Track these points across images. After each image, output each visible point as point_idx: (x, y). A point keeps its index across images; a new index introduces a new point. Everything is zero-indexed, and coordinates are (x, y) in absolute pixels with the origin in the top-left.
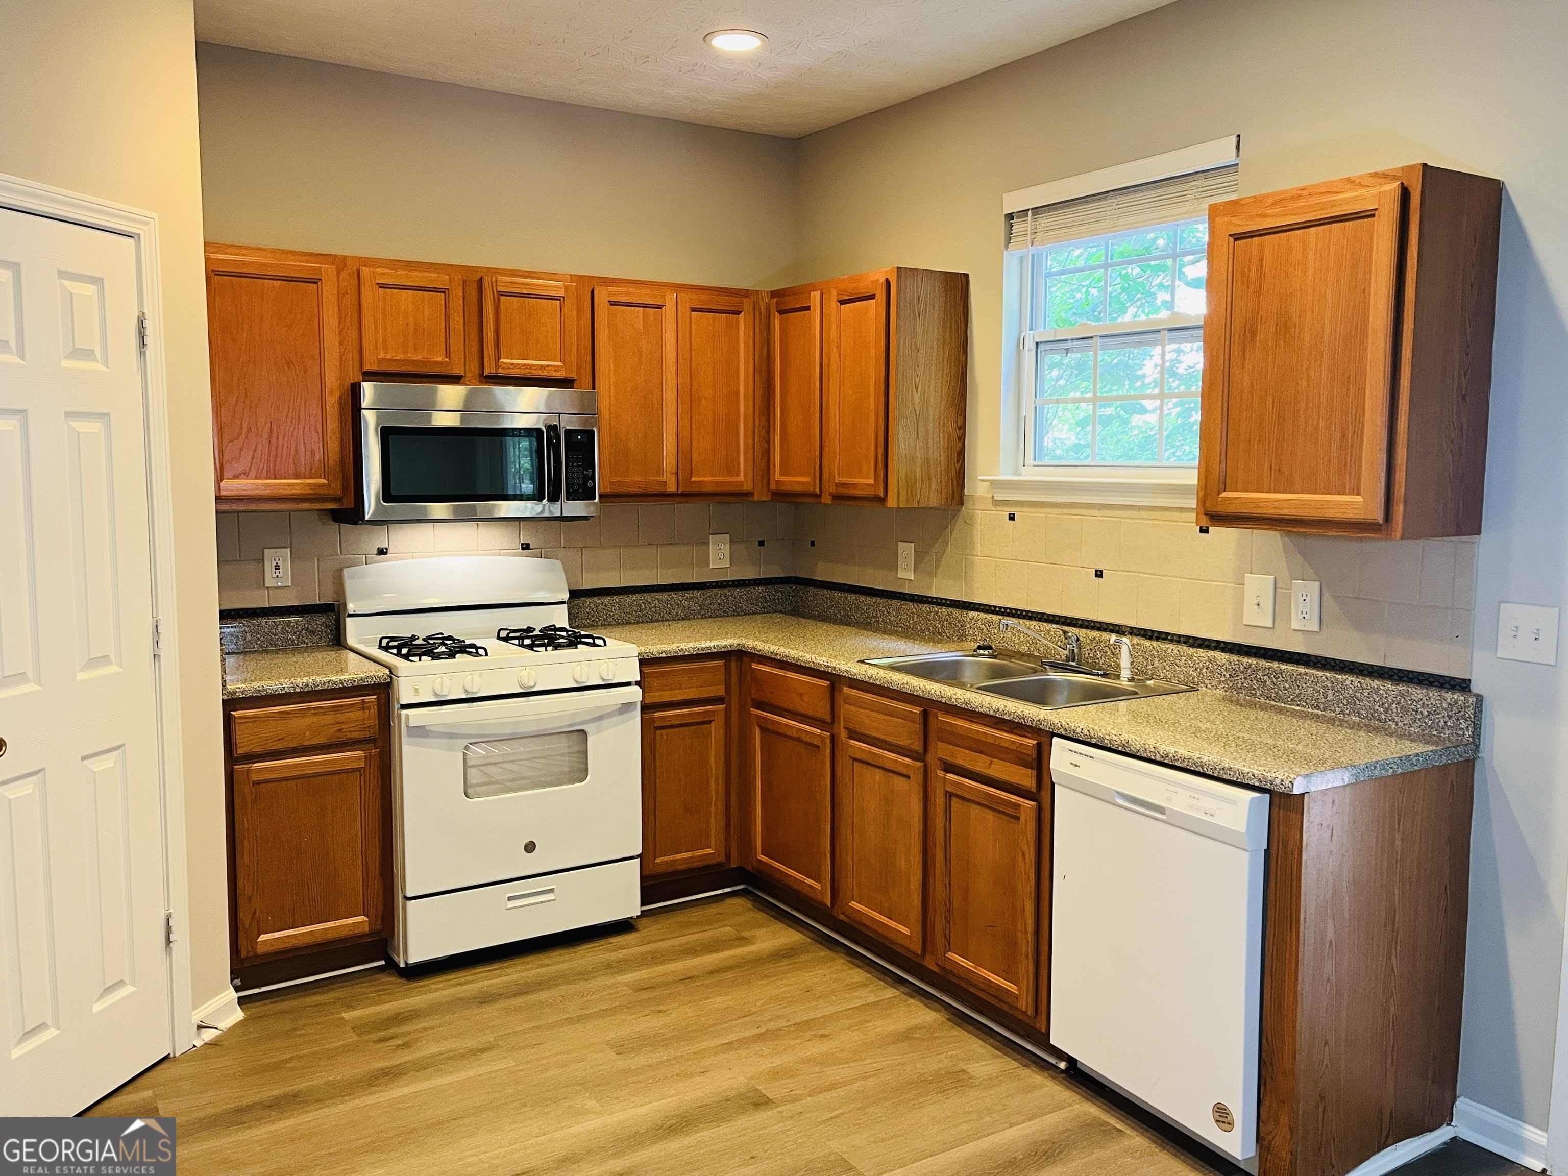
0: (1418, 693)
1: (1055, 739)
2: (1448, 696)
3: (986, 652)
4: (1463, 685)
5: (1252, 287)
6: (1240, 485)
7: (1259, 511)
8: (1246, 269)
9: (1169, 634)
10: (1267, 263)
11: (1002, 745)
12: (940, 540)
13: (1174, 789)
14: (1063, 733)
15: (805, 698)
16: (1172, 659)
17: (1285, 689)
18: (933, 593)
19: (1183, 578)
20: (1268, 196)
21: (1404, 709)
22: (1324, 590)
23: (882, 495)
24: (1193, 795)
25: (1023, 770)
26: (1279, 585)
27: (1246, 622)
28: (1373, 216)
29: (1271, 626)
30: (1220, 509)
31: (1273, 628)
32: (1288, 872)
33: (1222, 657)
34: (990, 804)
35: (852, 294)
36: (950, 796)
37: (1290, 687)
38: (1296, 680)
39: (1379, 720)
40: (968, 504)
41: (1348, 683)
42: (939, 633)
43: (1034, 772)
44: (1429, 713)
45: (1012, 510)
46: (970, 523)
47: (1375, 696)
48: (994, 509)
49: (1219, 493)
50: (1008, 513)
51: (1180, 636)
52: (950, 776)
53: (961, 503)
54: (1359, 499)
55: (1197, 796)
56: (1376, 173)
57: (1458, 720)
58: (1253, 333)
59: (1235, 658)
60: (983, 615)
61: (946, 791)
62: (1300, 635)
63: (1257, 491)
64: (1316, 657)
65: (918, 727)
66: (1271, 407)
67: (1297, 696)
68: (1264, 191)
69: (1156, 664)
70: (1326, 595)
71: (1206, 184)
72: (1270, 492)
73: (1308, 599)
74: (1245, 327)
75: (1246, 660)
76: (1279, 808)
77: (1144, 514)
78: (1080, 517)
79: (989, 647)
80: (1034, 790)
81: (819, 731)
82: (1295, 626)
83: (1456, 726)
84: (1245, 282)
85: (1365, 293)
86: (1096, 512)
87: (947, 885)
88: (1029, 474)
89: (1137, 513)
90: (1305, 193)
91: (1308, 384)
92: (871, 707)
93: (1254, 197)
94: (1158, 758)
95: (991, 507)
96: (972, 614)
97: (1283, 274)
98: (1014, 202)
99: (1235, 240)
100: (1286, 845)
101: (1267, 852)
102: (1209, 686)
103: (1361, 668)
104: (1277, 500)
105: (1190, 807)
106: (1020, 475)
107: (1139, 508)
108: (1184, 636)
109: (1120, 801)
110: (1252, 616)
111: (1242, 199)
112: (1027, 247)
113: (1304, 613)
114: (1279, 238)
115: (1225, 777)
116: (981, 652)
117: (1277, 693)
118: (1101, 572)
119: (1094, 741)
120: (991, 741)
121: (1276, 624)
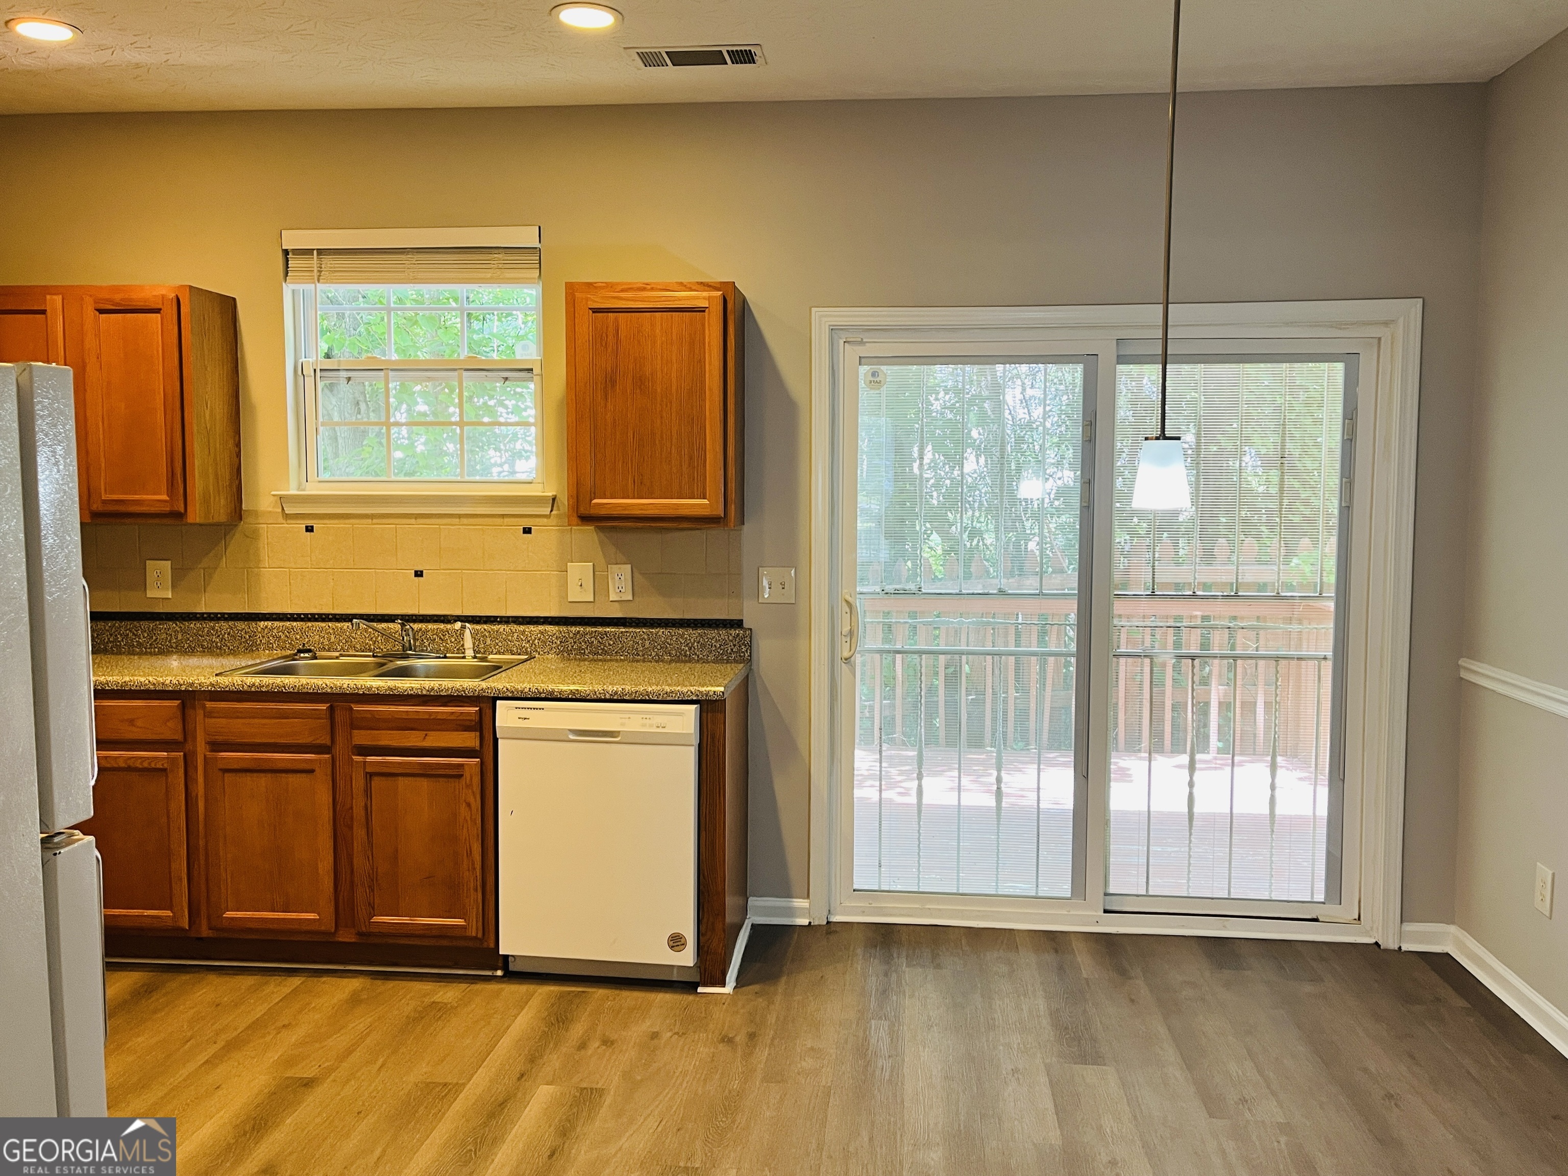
0: (712, 633)
1: (498, 702)
2: (733, 632)
3: (306, 655)
4: (738, 624)
5: (610, 350)
6: (608, 494)
7: (627, 512)
8: (604, 335)
9: (497, 617)
10: (622, 334)
11: (439, 717)
12: (211, 554)
13: (627, 716)
14: (510, 695)
15: (139, 723)
16: (504, 636)
17: (610, 645)
18: (202, 609)
19: (508, 570)
20: (618, 284)
21: (703, 646)
22: (634, 569)
23: (183, 511)
24: (645, 716)
25: (466, 734)
26: (597, 569)
27: (569, 600)
28: (704, 311)
29: (592, 600)
30: (593, 512)
31: (594, 602)
32: (716, 754)
33: (551, 629)
34: (427, 773)
35: (120, 305)
36: (371, 776)
37: (614, 643)
38: (615, 637)
39: (686, 656)
40: (248, 520)
41: (660, 633)
42: (217, 647)
43: (478, 734)
44: (721, 645)
45: (310, 523)
46: (253, 536)
47: (681, 640)
48: (284, 522)
49: (591, 501)
50: (304, 526)
51: (508, 617)
52: (370, 759)
53: (241, 518)
54: (706, 501)
55: (648, 717)
56: (702, 283)
57: (740, 646)
58: (613, 382)
59: (563, 628)
60: (277, 624)
61: (367, 773)
62: (616, 604)
63: (623, 498)
64: (631, 619)
65: (325, 722)
66: (632, 436)
67: (620, 649)
68: (615, 280)
69: (488, 642)
70: (637, 574)
71: (506, 258)
72: (634, 498)
73: (622, 578)
74: (606, 377)
75: (574, 629)
76: (707, 713)
77: (465, 521)
78: (394, 526)
79: (309, 651)
80: (478, 748)
81: (166, 754)
82: (613, 597)
83: (739, 651)
84: (604, 344)
85: (702, 362)
86: (413, 521)
87: (371, 857)
88: (312, 490)
89: (458, 520)
90: (649, 287)
91: (662, 423)
92: (253, 714)
93: (606, 283)
94: (608, 696)
95: (281, 520)
96: (262, 624)
97: (636, 342)
98: (293, 239)
99: (593, 312)
100: (713, 738)
101: (700, 745)
102: (541, 653)
103: (666, 622)
104: (644, 504)
105: (644, 725)
106: (304, 490)
107: (459, 516)
108: (512, 617)
109: (572, 737)
110: (575, 594)
111: (596, 283)
112: (314, 283)
113: (620, 588)
114: (632, 316)
115: (668, 699)
116: (302, 655)
117: (603, 649)
118: (422, 572)
119: (543, 695)
120: (427, 717)
121: (596, 598)
